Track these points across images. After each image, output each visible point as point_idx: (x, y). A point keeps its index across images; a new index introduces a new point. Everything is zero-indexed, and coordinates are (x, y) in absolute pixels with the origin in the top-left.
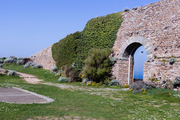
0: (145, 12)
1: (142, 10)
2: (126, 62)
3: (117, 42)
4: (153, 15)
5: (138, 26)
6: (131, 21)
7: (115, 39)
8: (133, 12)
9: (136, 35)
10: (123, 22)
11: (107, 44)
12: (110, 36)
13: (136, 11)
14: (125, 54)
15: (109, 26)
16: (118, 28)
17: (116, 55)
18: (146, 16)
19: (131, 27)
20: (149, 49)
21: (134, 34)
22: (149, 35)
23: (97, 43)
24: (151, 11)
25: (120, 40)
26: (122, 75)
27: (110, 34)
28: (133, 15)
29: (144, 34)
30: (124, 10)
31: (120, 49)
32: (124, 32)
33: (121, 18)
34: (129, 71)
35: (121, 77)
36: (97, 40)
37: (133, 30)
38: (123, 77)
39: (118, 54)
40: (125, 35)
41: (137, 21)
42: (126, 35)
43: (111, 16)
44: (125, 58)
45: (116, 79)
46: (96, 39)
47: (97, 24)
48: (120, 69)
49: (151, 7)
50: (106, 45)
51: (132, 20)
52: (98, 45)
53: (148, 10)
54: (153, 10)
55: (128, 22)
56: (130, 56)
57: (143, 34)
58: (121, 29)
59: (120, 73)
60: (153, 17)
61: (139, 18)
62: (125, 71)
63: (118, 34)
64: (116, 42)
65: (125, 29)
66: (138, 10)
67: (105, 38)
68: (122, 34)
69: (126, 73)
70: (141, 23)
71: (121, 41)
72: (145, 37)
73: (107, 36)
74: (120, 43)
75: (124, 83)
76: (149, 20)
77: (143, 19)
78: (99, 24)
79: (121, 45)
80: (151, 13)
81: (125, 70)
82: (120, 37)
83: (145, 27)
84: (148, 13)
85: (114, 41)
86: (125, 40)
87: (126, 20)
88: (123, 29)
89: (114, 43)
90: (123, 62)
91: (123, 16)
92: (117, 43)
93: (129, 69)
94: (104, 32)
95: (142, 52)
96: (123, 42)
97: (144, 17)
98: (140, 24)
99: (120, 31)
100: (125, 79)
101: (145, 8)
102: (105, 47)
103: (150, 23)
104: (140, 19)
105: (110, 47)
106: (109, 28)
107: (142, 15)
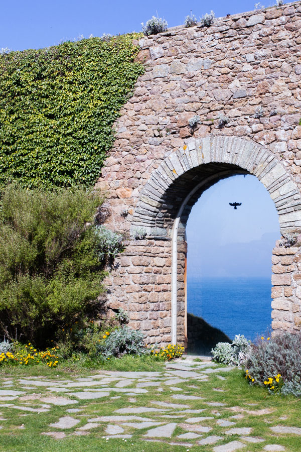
0: (255, 35)
1: (238, 28)
2: (162, 249)
3: (116, 160)
4: (295, 51)
5: (223, 94)
6: (183, 71)
7: (106, 149)
8: (196, 34)
9: (215, 131)
10: (143, 78)
11: (70, 167)
12: (81, 133)
13: (209, 30)
14: (161, 214)
15: (75, 92)
16: (121, 102)
17: (113, 217)
18: (260, 53)
19: (186, 98)
20: (285, 189)
21: (203, 129)
22: (281, 134)
23: (17, 165)
24: (283, 34)
25: (135, 152)
26: (152, 306)
27: (84, 128)
28: (195, 46)
29: (255, 127)
30: (145, 25)
31: (136, 190)
32: (151, 118)
33: (132, 61)
34: (174, 286)
35: (148, 315)
36: (14, 151)
37: (199, 112)
38: (155, 315)
39: (125, 215)
40: (159, 130)
41: (216, 73)
42: (164, 132)
43: (81, 47)
44: (158, 231)
45: (128, 327)
46: (10, 148)
47: (9, 83)
48: (145, 278)
49: (283, 18)
50: (62, 173)
51: (192, 70)
52: (17, 175)
53: (267, 30)
54: (291, 29)
55: (172, 77)
56: (177, 220)
57: (249, 129)
58: (137, 106)
59: (143, 299)
60: (292, 58)
61: (226, 61)
62: (161, 287)
63: (121, 128)
64: (111, 160)
65: (156, 107)
66: (221, 28)
67: (58, 144)
68: (143, 127)
69: (165, 295)
70: (236, 82)
71: (139, 157)
72: (262, 138)
73: (65, 135)
74: (132, 166)
75: (158, 339)
76: (277, 73)
77: (247, 67)
78: (18, 83)
79: (138, 174)
80: (283, 43)
81: (161, 281)
82: (133, 139)
83: (259, 100)
84: (268, 42)
85: (104, 158)
86: (161, 152)
87: (160, 70)
88: (144, 105)
89: (102, 166)
90: (153, 249)
91: (142, 54)
92: (117, 167)
93: (174, 277)
94: (51, 117)
95: (235, 205)
96: (148, 162)
97: (251, 57)
98: (231, 86)
99: (131, 113)
100: (160, 321)
101: (252, 21)
102: (58, 183)
103: (280, 83)
104: (231, 63)
105: (84, 182)
106: (74, 100)
107: (241, 50)
